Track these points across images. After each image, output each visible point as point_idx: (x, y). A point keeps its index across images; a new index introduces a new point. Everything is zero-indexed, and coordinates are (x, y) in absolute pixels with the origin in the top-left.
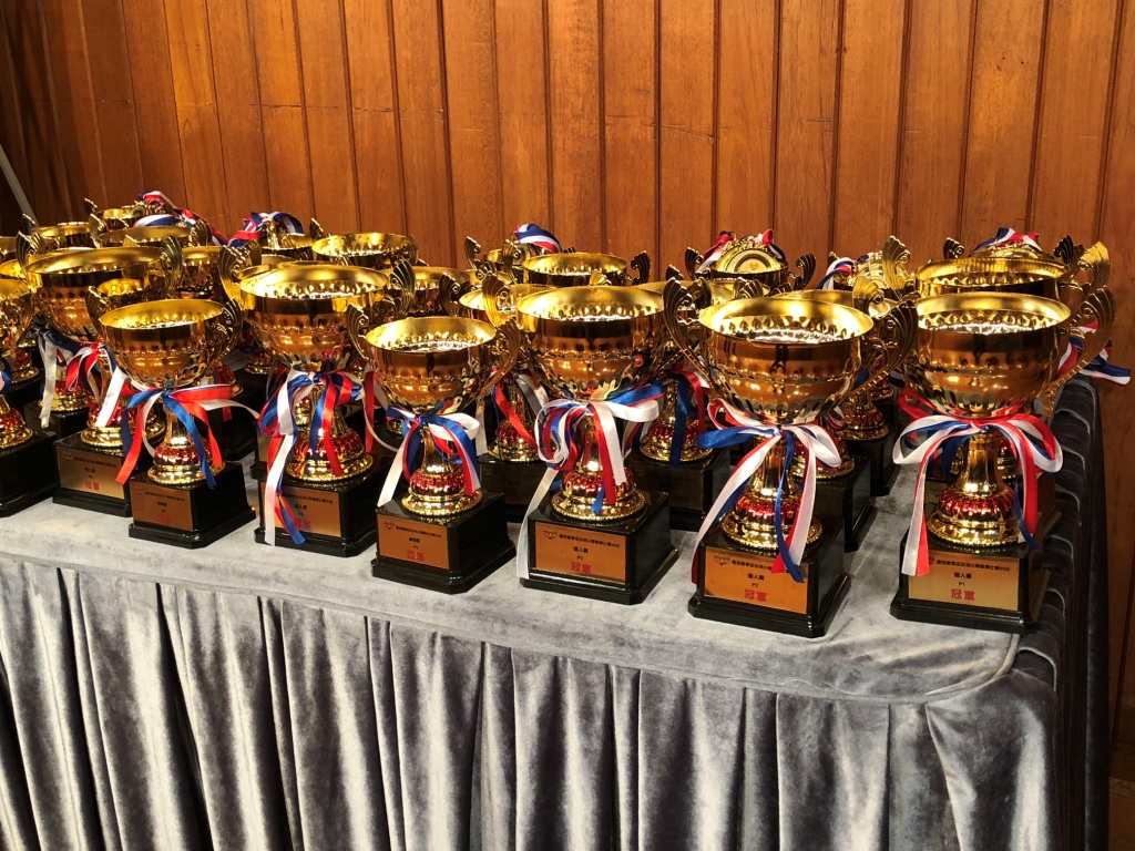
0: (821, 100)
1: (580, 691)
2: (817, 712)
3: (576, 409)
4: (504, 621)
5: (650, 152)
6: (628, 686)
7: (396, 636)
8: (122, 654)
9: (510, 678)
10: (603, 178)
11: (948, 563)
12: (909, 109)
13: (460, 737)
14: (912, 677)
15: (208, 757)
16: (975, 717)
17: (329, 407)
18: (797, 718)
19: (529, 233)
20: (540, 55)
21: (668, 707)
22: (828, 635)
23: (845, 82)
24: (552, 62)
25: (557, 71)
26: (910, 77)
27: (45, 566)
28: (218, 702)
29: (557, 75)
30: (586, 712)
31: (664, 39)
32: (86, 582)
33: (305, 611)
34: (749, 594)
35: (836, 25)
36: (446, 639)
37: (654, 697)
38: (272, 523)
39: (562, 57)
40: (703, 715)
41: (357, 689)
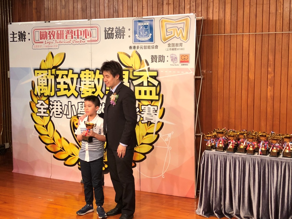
1: (288, 164)
4: (281, 159)
5: (279, 125)
7: (272, 161)
9: (282, 163)
20: (266, 114)
25: (268, 116)
31: (281, 113)
33: (264, 159)
36: (277, 161)
38: (259, 153)
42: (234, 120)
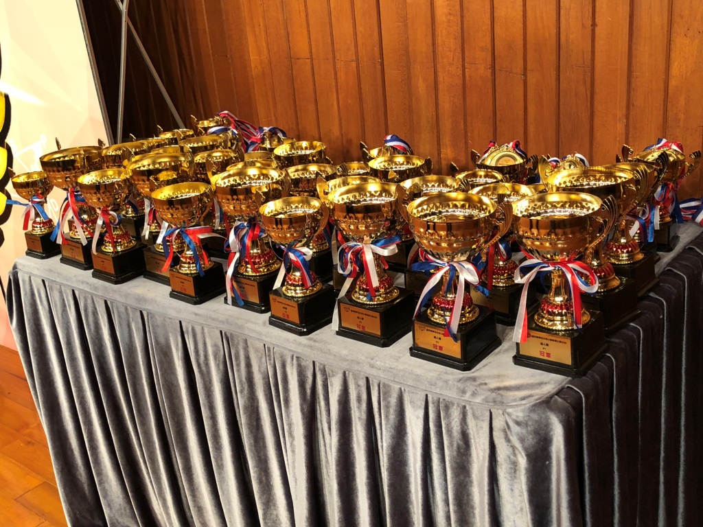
0: (584, 54)
1: (356, 389)
2: (459, 409)
3: (358, 247)
4: (322, 351)
5: (490, 85)
6: (376, 388)
7: (277, 355)
8: (168, 353)
9: (326, 379)
10: (464, 99)
11: (537, 337)
12: (634, 61)
13: (305, 407)
14: (502, 395)
15: (205, 406)
16: (526, 419)
17: (249, 240)
18: (450, 410)
19: (391, 140)
20: (430, 29)
21: (393, 400)
22: (473, 370)
23: (597, 45)
24: (436, 33)
25: (439, 38)
26: (634, 41)
27: (134, 309)
28: (207, 379)
29: (439, 40)
30: (359, 400)
31: (495, 19)
32: (152, 318)
33: (239, 339)
34: (435, 346)
35: (591, 10)
36: (297, 357)
37: (387, 394)
38: (229, 294)
39: (441, 31)
40: (409, 406)
41: (264, 378)
42: (308, 67)
